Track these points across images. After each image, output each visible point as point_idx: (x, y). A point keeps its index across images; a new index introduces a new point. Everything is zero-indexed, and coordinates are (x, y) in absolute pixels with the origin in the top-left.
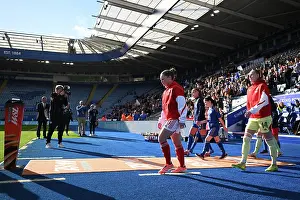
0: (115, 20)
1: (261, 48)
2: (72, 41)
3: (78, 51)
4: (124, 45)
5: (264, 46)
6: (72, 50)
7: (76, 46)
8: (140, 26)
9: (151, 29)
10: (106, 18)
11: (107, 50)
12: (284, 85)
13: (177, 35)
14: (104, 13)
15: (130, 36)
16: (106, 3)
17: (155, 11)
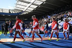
0: (20, 5)
1: (55, 12)
2: (10, 10)
3: (11, 12)
4: (22, 11)
5: (56, 11)
6: (10, 12)
7: (11, 11)
8: (26, 6)
9: (29, 7)
10: (18, 4)
11: (18, 12)
12: (61, 20)
13: (35, 9)
14: (18, 3)
15: (24, 9)
16: (18, 1)
17: (30, 3)
